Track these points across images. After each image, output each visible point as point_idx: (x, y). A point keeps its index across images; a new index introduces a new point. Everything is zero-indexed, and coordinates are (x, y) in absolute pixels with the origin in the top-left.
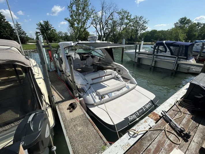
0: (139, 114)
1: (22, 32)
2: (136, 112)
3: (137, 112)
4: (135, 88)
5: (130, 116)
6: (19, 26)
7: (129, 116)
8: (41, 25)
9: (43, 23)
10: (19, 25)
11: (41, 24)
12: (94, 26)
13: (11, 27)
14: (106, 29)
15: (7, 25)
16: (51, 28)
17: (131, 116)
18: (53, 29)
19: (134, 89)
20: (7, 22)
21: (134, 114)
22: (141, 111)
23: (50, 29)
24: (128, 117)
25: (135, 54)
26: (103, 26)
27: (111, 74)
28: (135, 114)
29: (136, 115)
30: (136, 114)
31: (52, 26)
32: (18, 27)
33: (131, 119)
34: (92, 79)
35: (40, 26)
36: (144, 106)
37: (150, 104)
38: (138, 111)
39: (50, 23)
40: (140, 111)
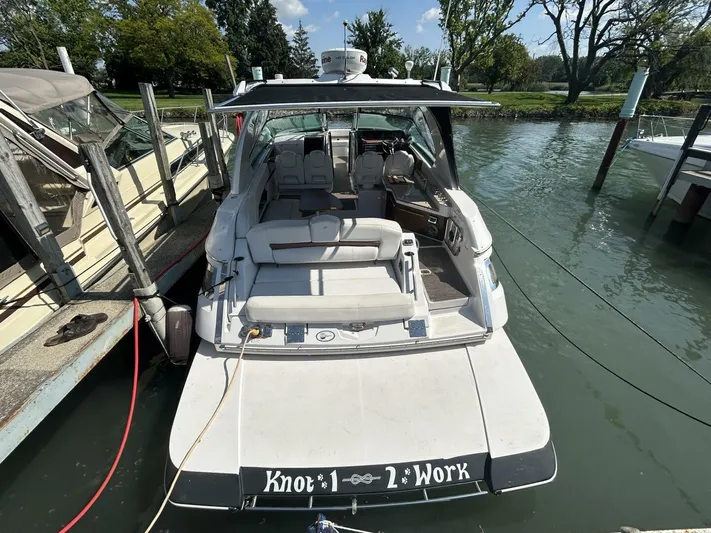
0: (335, 488)
1: (307, 55)
2: (327, 472)
3: (334, 475)
4: (474, 344)
5: (278, 473)
6: (304, 37)
7: (274, 471)
8: (359, 28)
9: (365, 20)
10: (304, 33)
11: (359, 25)
12: (549, 13)
13: (286, 42)
14: (610, 22)
15: (277, 35)
16: (386, 37)
17: (286, 472)
18: (391, 39)
19: (464, 345)
20: (279, 27)
21: (312, 472)
22: (368, 479)
23: (382, 41)
24: (269, 473)
25: (677, 155)
26: (596, 6)
27: (377, 244)
28: (314, 477)
29: (316, 484)
30: (320, 478)
31: (392, 31)
32: (301, 40)
33: (276, 489)
34: (274, 247)
35: (357, 33)
36: (410, 465)
37: (455, 474)
38: (344, 472)
39: (386, 19)
40: (355, 480)
